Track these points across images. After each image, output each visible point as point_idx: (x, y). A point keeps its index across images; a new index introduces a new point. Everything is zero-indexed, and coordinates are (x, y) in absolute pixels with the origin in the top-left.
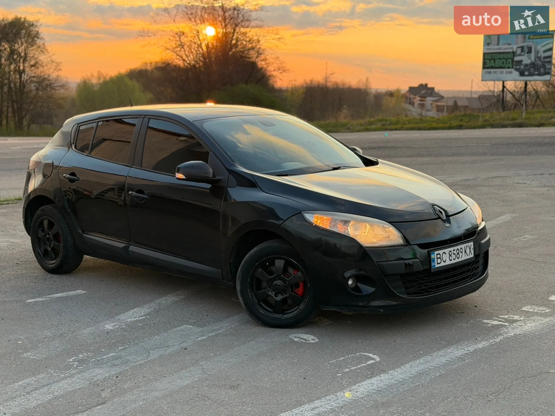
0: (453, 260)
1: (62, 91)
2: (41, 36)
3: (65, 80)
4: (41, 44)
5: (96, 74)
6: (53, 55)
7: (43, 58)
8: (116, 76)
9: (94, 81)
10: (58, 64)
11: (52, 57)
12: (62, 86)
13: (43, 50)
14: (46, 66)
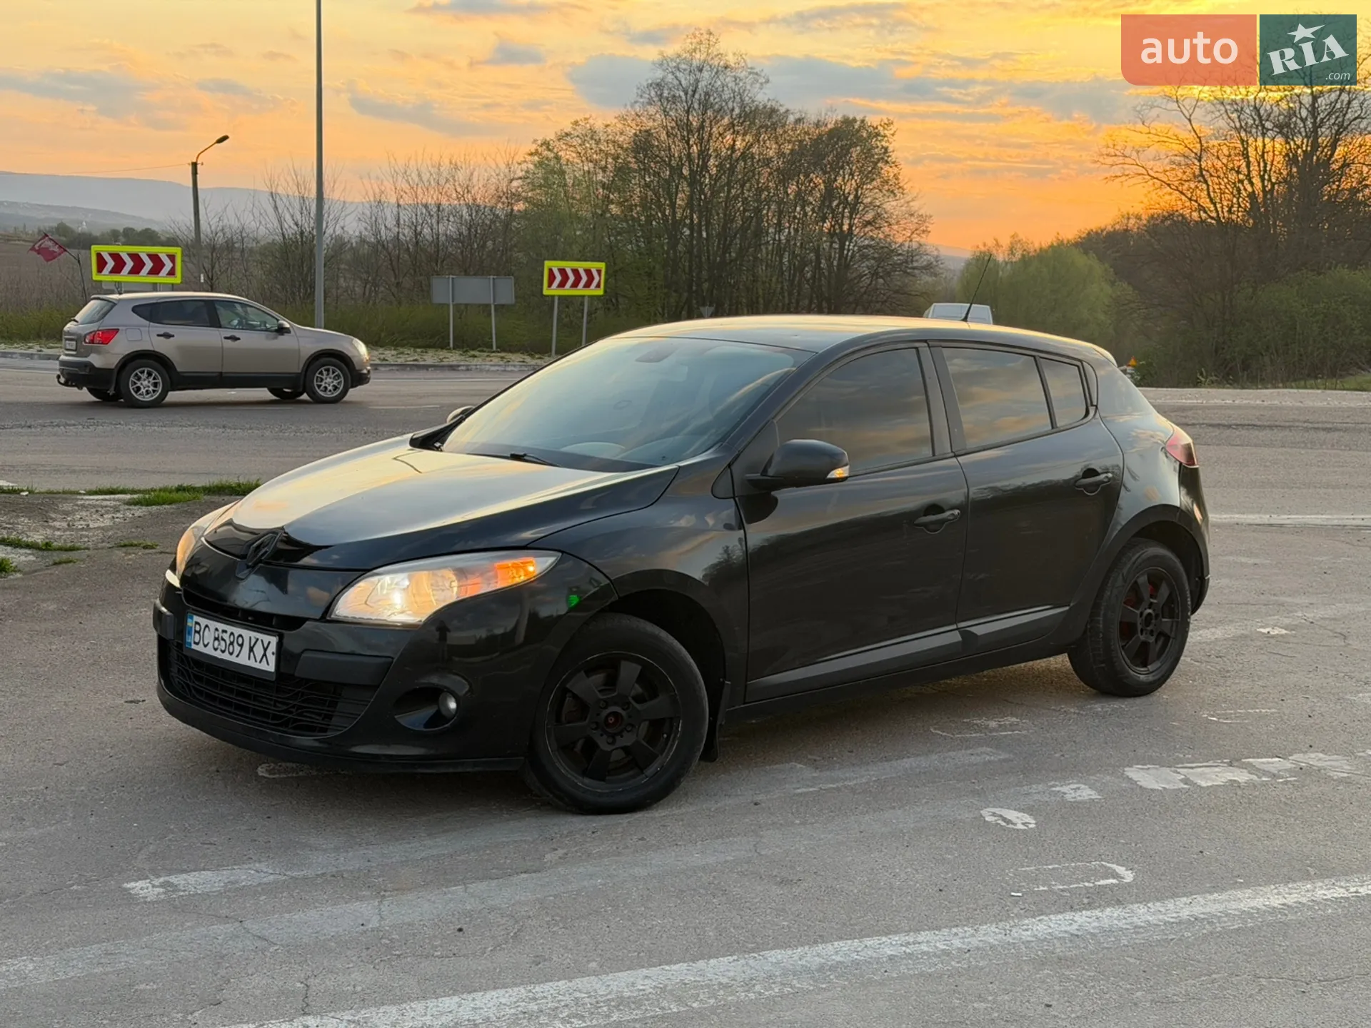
0: (219, 651)
1: (927, 278)
2: (893, 157)
3: (935, 253)
4: (891, 175)
5: (1005, 242)
6: (913, 200)
7: (891, 205)
8: (1051, 246)
9: (1001, 257)
10: (923, 219)
11: (912, 204)
12: (928, 267)
13: (893, 189)
14: (898, 223)
